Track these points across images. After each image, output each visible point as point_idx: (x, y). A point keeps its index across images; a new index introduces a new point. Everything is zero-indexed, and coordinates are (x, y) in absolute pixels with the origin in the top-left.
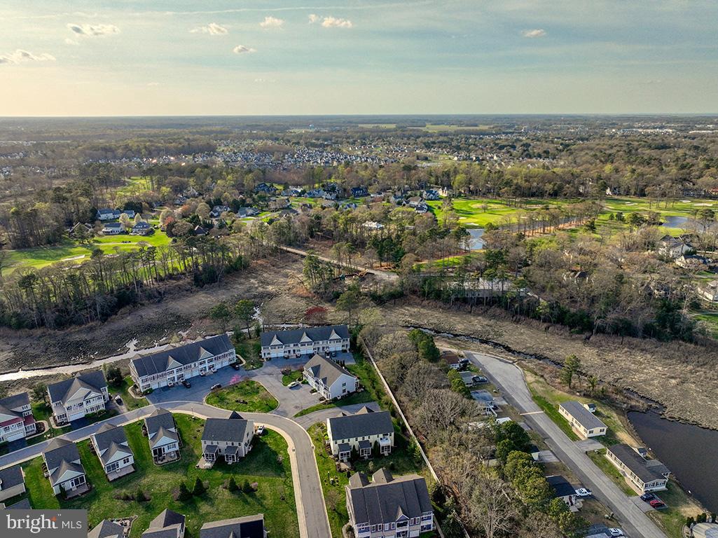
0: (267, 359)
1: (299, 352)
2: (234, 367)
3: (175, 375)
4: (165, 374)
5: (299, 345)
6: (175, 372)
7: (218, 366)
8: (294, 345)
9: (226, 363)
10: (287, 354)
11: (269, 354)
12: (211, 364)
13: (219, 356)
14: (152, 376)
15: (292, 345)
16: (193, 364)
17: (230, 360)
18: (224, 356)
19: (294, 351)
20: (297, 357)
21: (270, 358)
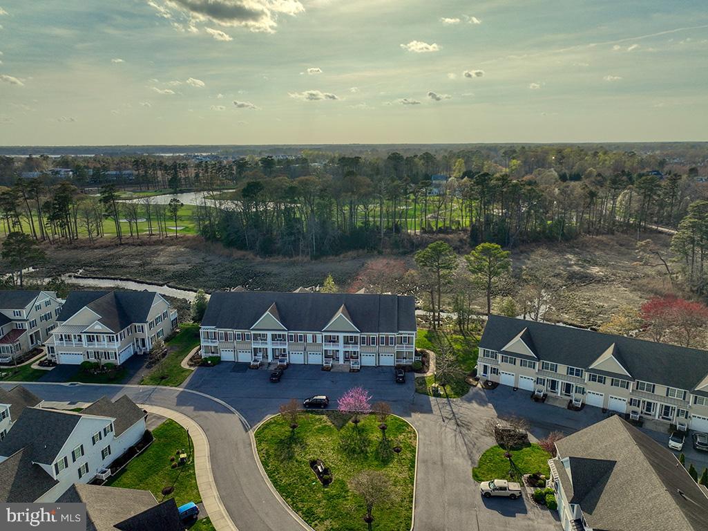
0: (486, 383)
1: (579, 396)
2: (404, 374)
3: (270, 346)
4: (248, 337)
5: (586, 375)
6: (269, 337)
7: (368, 361)
8: (571, 372)
9: (388, 361)
10: (544, 389)
11: (495, 371)
12: (351, 349)
13: (372, 335)
14: (222, 331)
15: (562, 369)
16: (309, 336)
17: (399, 355)
18: (387, 341)
19: (568, 388)
20: (571, 406)
21: (495, 385)
